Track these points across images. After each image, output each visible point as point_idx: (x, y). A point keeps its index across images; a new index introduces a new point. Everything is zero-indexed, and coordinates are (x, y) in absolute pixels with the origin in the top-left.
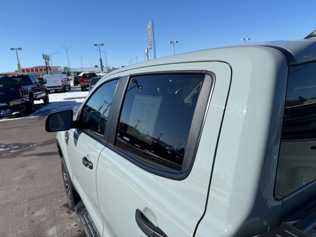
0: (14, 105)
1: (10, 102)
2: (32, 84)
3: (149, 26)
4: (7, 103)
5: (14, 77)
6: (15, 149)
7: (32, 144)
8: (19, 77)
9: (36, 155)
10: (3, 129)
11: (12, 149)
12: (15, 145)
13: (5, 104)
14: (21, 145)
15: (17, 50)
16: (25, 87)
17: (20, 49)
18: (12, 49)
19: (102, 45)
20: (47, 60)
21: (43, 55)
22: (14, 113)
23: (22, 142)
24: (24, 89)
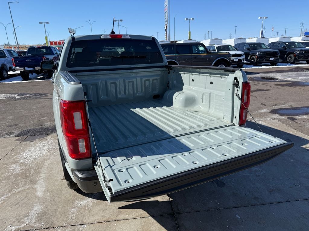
0: (39, 70)
1: (36, 68)
2: (53, 54)
3: (166, 3)
4: (33, 68)
5: (39, 48)
6: (36, 96)
7: (48, 94)
8: (43, 48)
9: (48, 99)
10: (30, 86)
11: (34, 96)
12: (36, 94)
13: (32, 69)
14: (40, 94)
15: (45, 24)
16: (47, 56)
17: (47, 23)
18: (41, 23)
19: (121, 20)
20: (72, 34)
21: (69, 28)
22: (39, 77)
23: (41, 93)
24: (46, 58)
